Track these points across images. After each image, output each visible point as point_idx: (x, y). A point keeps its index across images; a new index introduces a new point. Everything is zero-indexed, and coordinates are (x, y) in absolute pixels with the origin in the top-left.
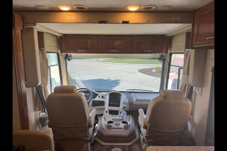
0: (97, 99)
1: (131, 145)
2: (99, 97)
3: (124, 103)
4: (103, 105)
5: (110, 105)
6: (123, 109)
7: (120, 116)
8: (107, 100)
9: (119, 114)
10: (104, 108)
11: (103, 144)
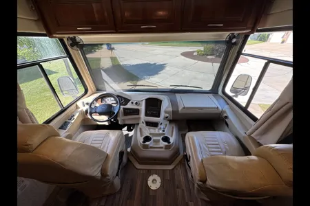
0: (129, 106)
1: (173, 169)
2: (132, 103)
3: (166, 112)
4: (138, 114)
5: (147, 115)
6: (164, 119)
7: (161, 128)
8: (143, 108)
9: (160, 126)
10: (139, 118)
11: (139, 166)
